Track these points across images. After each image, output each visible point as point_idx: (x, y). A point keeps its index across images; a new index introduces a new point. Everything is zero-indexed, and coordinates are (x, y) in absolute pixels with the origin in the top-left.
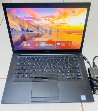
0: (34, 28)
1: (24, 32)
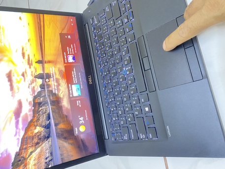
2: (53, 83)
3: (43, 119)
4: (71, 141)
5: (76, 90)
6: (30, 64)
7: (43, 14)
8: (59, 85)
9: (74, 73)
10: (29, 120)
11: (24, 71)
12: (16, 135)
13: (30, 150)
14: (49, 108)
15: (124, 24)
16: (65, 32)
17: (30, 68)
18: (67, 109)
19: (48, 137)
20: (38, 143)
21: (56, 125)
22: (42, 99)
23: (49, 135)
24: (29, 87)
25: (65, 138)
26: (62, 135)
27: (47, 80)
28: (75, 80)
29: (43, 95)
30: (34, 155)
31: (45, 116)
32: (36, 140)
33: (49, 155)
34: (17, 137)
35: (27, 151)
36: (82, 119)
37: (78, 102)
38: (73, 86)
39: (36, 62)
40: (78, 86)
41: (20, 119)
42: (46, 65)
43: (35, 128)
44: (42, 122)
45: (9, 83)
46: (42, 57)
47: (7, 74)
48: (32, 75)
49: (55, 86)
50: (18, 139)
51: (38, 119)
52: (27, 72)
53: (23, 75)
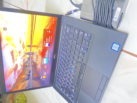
0: (26, 70)
1: (30, 78)
4: (38, 81)
7: (36, 15)
9: (47, 53)
10: (21, 73)
11: (20, 51)
14: (31, 68)
16: (47, 28)
17: (23, 49)
19: (28, 79)
21: (32, 75)
24: (22, 59)
27: (32, 56)
28: (46, 56)
29: (29, 62)
31: (28, 71)
32: (22, 80)
33: (28, 85)
34: (15, 78)
35: (18, 83)
36: (45, 73)
38: (45, 59)
41: (16, 72)
42: (33, 48)
43: (23, 76)
44: (26, 73)
45: (12, 56)
46: (31, 43)
47: (11, 52)
48: (24, 53)
49: (35, 58)
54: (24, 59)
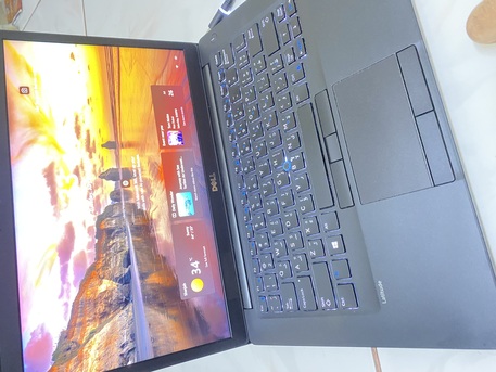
0: (111, 250)
1: (133, 296)
2: (137, 189)
3: (116, 264)
4: (173, 312)
5: (184, 205)
6: (90, 149)
7: (118, 46)
8: (149, 193)
9: (180, 168)
10: (88, 265)
11: (79, 164)
12: (61, 296)
13: (90, 328)
14: (129, 242)
15: (286, 65)
16: (162, 82)
17: (91, 157)
18: (166, 243)
19: (126, 302)
20: (105, 314)
21: (143, 276)
22: (114, 222)
23: (129, 297)
24: (88, 197)
25: (161, 305)
26: (155, 298)
27: (125, 183)
28: (183, 183)
30: (98, 338)
31: (120, 257)
32: (101, 308)
33: (129, 339)
34: (65, 299)
35: (84, 330)
36: (196, 264)
37: (189, 230)
38: (178, 195)
39: (103, 146)
40: (188, 195)
41: (71, 263)
42: (123, 152)
43: (101, 283)
44: (114, 269)
45: (49, 189)
46: (116, 135)
47: (45, 171)
48: (94, 172)
49: (140, 195)
50: (66, 304)
51: (107, 265)
52: (85, 165)
53: (77, 172)
54: (98, 198)
